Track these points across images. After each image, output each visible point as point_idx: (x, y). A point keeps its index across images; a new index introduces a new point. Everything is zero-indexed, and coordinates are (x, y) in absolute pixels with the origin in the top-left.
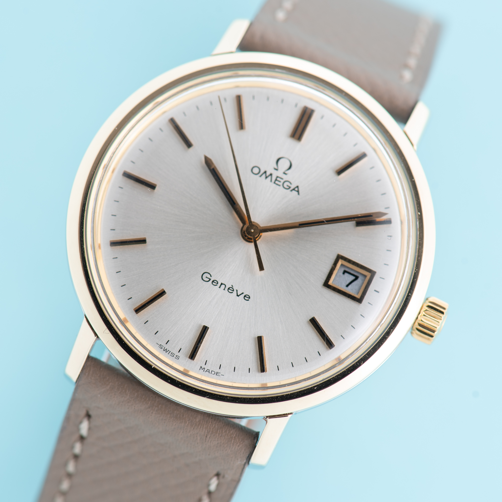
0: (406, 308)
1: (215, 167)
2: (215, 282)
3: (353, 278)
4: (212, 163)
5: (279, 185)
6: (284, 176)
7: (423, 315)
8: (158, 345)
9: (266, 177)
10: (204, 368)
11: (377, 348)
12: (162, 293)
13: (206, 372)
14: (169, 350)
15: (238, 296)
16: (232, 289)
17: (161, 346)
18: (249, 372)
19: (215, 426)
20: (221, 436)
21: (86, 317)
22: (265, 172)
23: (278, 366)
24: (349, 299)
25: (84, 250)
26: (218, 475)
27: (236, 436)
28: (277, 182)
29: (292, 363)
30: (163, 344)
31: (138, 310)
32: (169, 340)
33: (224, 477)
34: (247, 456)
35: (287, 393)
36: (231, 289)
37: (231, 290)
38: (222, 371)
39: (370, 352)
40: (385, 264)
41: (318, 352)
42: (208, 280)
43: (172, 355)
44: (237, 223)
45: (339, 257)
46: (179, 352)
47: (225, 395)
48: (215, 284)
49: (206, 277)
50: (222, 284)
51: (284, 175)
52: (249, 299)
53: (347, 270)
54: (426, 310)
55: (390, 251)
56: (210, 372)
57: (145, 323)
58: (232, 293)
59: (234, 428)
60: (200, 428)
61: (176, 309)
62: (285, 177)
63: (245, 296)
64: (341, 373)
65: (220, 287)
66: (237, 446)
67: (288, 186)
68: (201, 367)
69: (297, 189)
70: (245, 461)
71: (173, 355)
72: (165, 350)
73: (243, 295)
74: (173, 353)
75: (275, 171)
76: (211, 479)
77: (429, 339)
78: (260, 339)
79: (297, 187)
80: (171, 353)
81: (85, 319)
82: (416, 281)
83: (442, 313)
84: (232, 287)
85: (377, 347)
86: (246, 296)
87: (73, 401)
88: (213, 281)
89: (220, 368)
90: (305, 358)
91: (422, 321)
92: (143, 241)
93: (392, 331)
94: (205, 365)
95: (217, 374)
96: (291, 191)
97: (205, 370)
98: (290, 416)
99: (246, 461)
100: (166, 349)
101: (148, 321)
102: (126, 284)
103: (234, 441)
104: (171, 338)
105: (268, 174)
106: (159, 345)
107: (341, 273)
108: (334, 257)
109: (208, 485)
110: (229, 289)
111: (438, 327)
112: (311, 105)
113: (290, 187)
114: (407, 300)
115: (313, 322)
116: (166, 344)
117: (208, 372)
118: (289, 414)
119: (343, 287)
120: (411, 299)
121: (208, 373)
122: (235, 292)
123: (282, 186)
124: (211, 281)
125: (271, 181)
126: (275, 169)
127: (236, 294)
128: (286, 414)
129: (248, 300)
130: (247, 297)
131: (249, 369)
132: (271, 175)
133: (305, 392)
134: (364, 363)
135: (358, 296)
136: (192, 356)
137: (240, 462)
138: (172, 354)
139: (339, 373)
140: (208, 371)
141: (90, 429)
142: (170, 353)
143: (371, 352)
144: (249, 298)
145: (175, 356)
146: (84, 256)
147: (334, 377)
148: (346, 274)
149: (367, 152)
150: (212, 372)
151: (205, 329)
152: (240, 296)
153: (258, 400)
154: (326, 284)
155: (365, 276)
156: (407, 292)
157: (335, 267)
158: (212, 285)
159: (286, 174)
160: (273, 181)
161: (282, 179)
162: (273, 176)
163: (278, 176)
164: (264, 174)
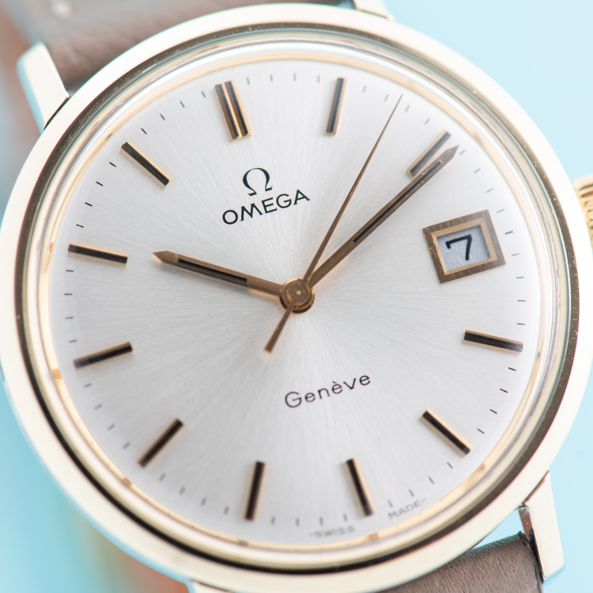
1: (180, 256)
2: (309, 397)
3: (464, 243)
4: (172, 254)
5: (276, 210)
6: (269, 194)
7: (587, 211)
8: (313, 536)
9: (251, 215)
10: (394, 512)
11: (577, 298)
12: (259, 468)
13: (400, 515)
14: (332, 530)
15: (352, 388)
16: (337, 387)
17: (318, 534)
18: (452, 467)
19: (464, 573)
20: (483, 578)
22: (243, 209)
23: (478, 430)
24: (487, 271)
27: (500, 561)
28: (268, 209)
29: (491, 410)
30: (317, 527)
31: (249, 515)
32: (321, 516)
34: (535, 574)
37: (336, 388)
38: (418, 496)
39: (574, 312)
40: (489, 191)
41: (510, 368)
42: (298, 401)
43: (341, 533)
45: (428, 232)
46: (346, 520)
48: (312, 399)
49: (294, 400)
51: (269, 192)
52: (370, 380)
53: (449, 239)
54: (586, 203)
55: (479, 170)
56: (405, 510)
57: (272, 524)
58: (342, 390)
59: (489, 554)
60: (449, 590)
62: (273, 194)
63: (361, 381)
64: (563, 368)
65: (321, 397)
66: (512, 571)
67: (285, 201)
68: (389, 514)
69: (300, 196)
70: (536, 582)
71: (342, 531)
72: (326, 534)
73: (357, 381)
74: (341, 529)
75: (254, 196)
78: (427, 416)
79: (298, 192)
84: (334, 384)
85: (576, 298)
86: (362, 379)
88: (306, 398)
89: (413, 495)
90: (501, 389)
91: (591, 220)
92: (177, 426)
93: (576, 262)
94: (391, 506)
95: (415, 505)
96: (296, 203)
97: (398, 513)
99: (538, 581)
100: (328, 532)
101: (273, 518)
102: (205, 497)
103: (503, 570)
104: (320, 511)
105: (249, 209)
106: (314, 534)
107: (447, 250)
108: (421, 237)
110: (333, 389)
112: (221, 79)
113: (290, 201)
114: (558, 209)
115: (471, 337)
116: (322, 524)
118: (546, 475)
119: (463, 264)
120: (561, 204)
121: (404, 513)
122: (344, 386)
123: (278, 208)
124: (303, 399)
125: (261, 214)
126: (251, 195)
127: (348, 389)
128: (542, 480)
129: (369, 382)
130: (364, 380)
131: (448, 464)
132: (253, 206)
133: (542, 429)
134: (577, 331)
135: (493, 258)
136: (367, 510)
137: (530, 590)
139: (562, 370)
140: (402, 511)
142: (337, 532)
143: (575, 310)
144: (368, 378)
145: (346, 531)
147: (560, 380)
148: (452, 245)
149: (341, 76)
150: (408, 507)
151: (351, 464)
152: (355, 386)
154: (443, 278)
155: (479, 227)
156: (550, 200)
157: (435, 247)
158: (309, 403)
159: (270, 189)
160: (263, 211)
161: (272, 198)
162: (256, 205)
163: (263, 199)
164: (245, 212)
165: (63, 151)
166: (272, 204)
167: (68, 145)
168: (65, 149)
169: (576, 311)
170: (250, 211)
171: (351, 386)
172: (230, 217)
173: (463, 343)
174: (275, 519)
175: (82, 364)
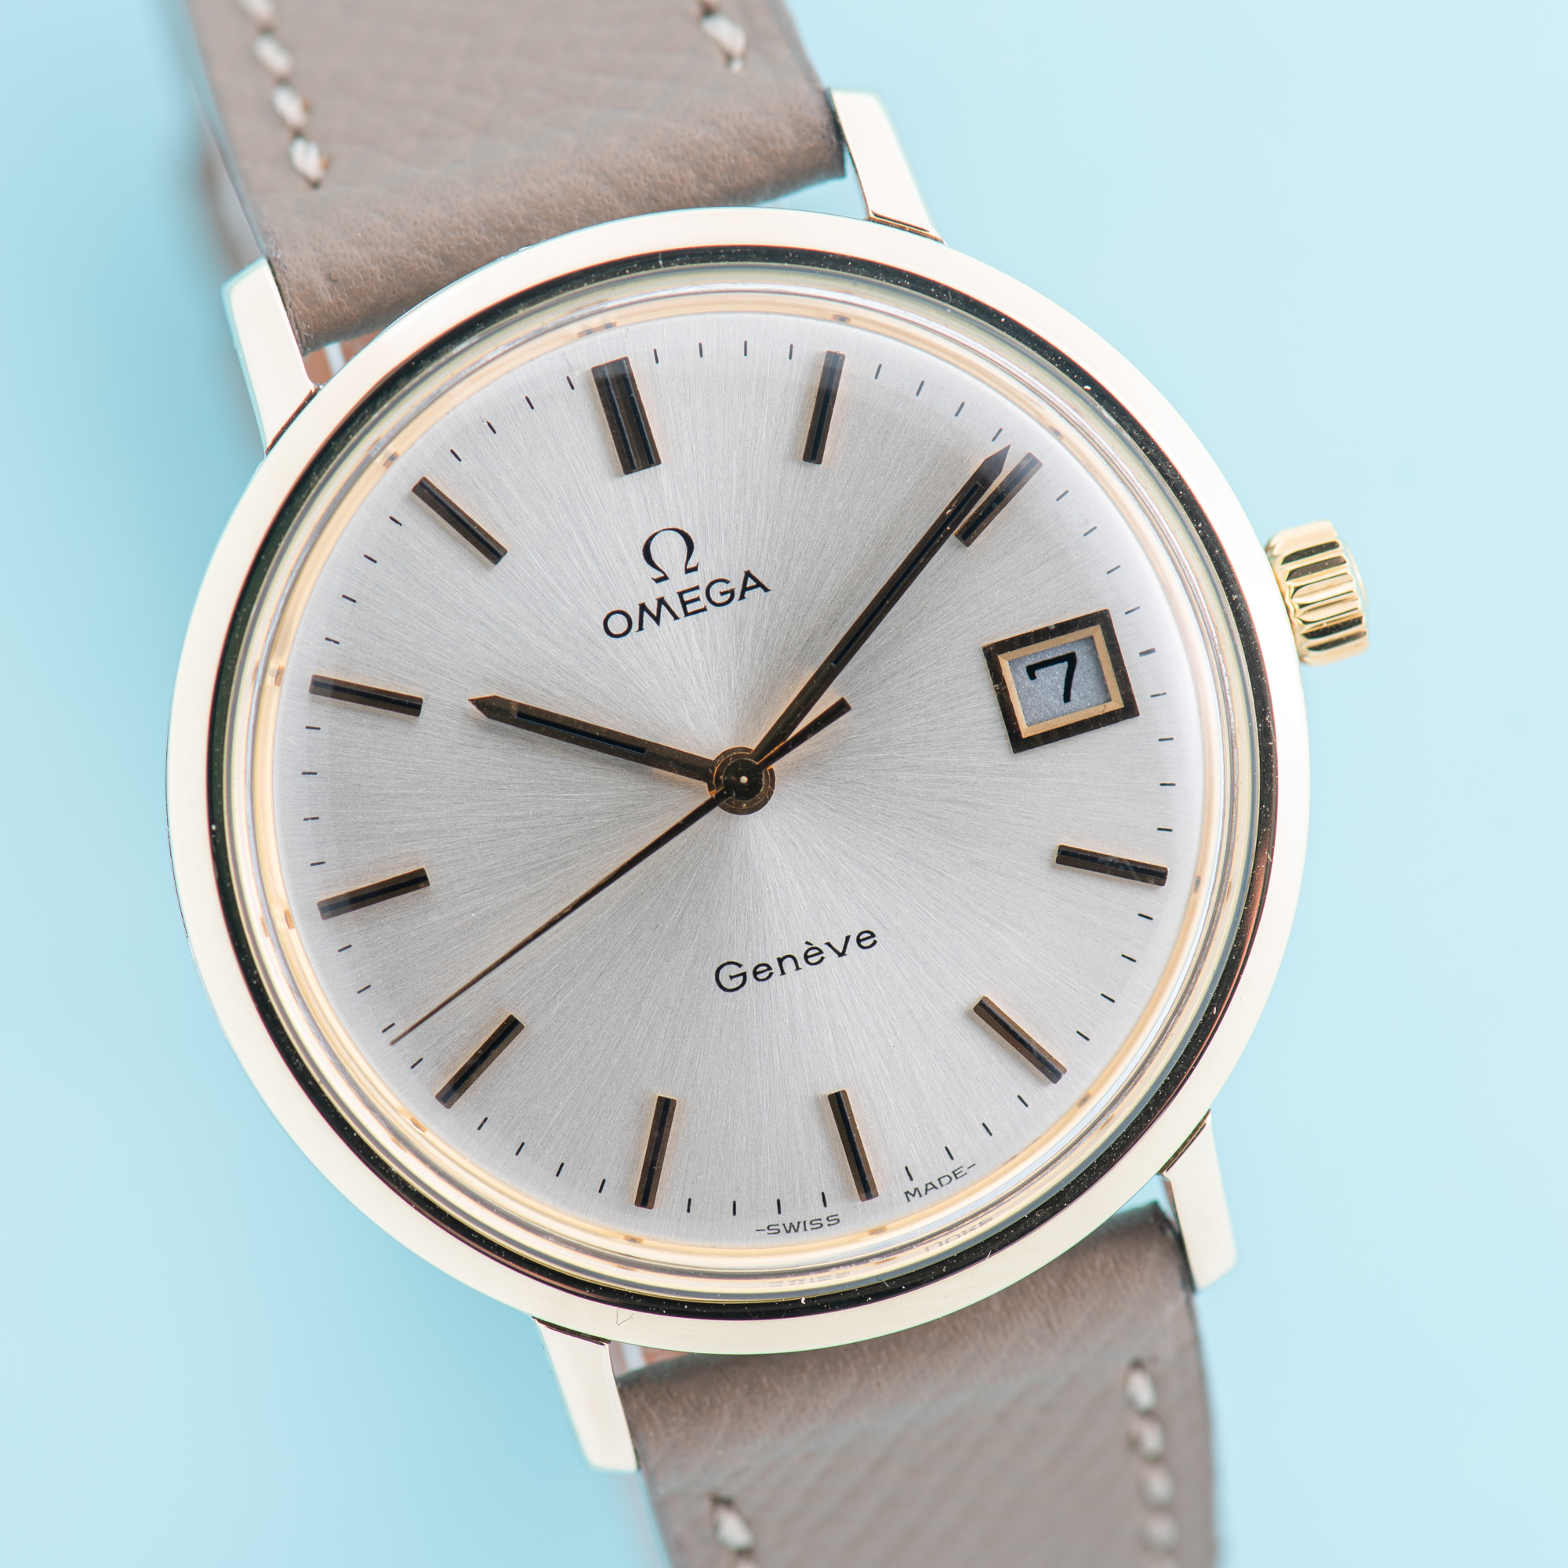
0: (1255, 639)
1: (520, 705)
2: (761, 972)
3: (1062, 667)
4: (507, 702)
5: (704, 609)
6: (694, 579)
8: (762, 1232)
9: (657, 619)
10: (916, 1189)
12: (665, 1109)
13: (926, 1193)
14: (799, 1223)
15: (841, 954)
16: (817, 951)
17: (773, 1230)
18: (1026, 1105)
19: (1049, 1286)
20: (1082, 1295)
21: (540, 1321)
22: (643, 608)
23: (1078, 1032)
24: (1102, 728)
25: (401, 1178)
26: (1137, 1365)
27: (1117, 1262)
28: (690, 608)
29: (1102, 995)
30: (774, 1218)
31: (645, 1197)
32: (778, 1197)
33: (1155, 1358)
34: (1178, 1281)
36: (810, 953)
37: (813, 955)
38: (962, 1159)
39: (1265, 815)
40: (1111, 571)
41: (1140, 915)
42: (740, 979)
43: (815, 1226)
45: (992, 653)
46: (825, 1205)
47: (1024, 1214)
48: (766, 974)
49: (732, 977)
50: (780, 961)
51: (693, 574)
52: (875, 939)
53: (1031, 662)
54: (1297, 589)
55: (1093, 530)
56: (937, 1184)
57: (689, 1211)
58: (822, 958)
61: (730, 1115)
62: (699, 579)
63: (859, 941)
64: (1241, 924)
65: (783, 973)
66: (1138, 1281)
67: (722, 594)
68: (907, 1193)
69: (751, 582)
70: (1182, 1294)
71: (816, 1224)
72: (788, 1229)
73: (853, 941)
74: (816, 1220)
75: (664, 583)
76: (1125, 1384)
78: (985, 1011)
79: (748, 574)
80: (808, 1224)
81: (542, 1327)
82: (1222, 551)
84: (809, 947)
85: (1269, 789)
86: (861, 937)
87: (661, 1508)
88: (755, 973)
89: (952, 1158)
90: (1123, 956)
92: (512, 1027)
93: (1272, 719)
94: (911, 1179)
95: (955, 1175)
96: (742, 597)
97: (922, 1190)
98: (1208, 1120)
99: (1186, 1290)
100: (791, 1225)
101: (690, 1200)
102: (563, 1160)
103: (1121, 1280)
104: (778, 1189)
105: (653, 607)
106: (766, 1229)
107: (1028, 682)
108: (979, 665)
109: (1130, 1402)
110: (806, 957)
112: (605, 353)
113: (732, 592)
114: (1240, 616)
115: (1069, 857)
116: (779, 1212)
117: (931, 1189)
118: (1205, 1118)
119: (1061, 716)
120: (1247, 606)
121: (934, 1189)
122: (827, 951)
123: (709, 606)
124: (750, 976)
125: (676, 618)
126: (658, 580)
127: (835, 955)
128: (1200, 1124)
129: (875, 942)
130: (866, 939)
131: (1019, 1097)
132: (661, 602)
133: (1197, 1041)
135: (1116, 704)
136: (865, 1187)
137: (1172, 1307)
138: (814, 1222)
139: (1238, 928)
140: (930, 1187)
141: (749, 1523)
142: (808, 1226)
143: (1266, 812)
144: (873, 935)
145: (825, 1223)
146: (413, 1191)
147: (1233, 947)
148: (1039, 673)
149: (835, 347)
150: (942, 1180)
151: (838, 1102)
152: (847, 952)
154: (1019, 743)
155: (1090, 640)
156: (1225, 598)
157: (1004, 684)
158: (761, 982)
159: (695, 569)
160: (679, 611)
161: (697, 588)
162: (668, 600)
163: (680, 590)
164: (645, 614)
165: (301, 504)
166: (698, 599)
167: (310, 492)
168: (304, 500)
169: (1269, 814)
170: (655, 612)
171: (841, 951)
173: (1055, 868)
174: (692, 1202)
175: (334, 908)
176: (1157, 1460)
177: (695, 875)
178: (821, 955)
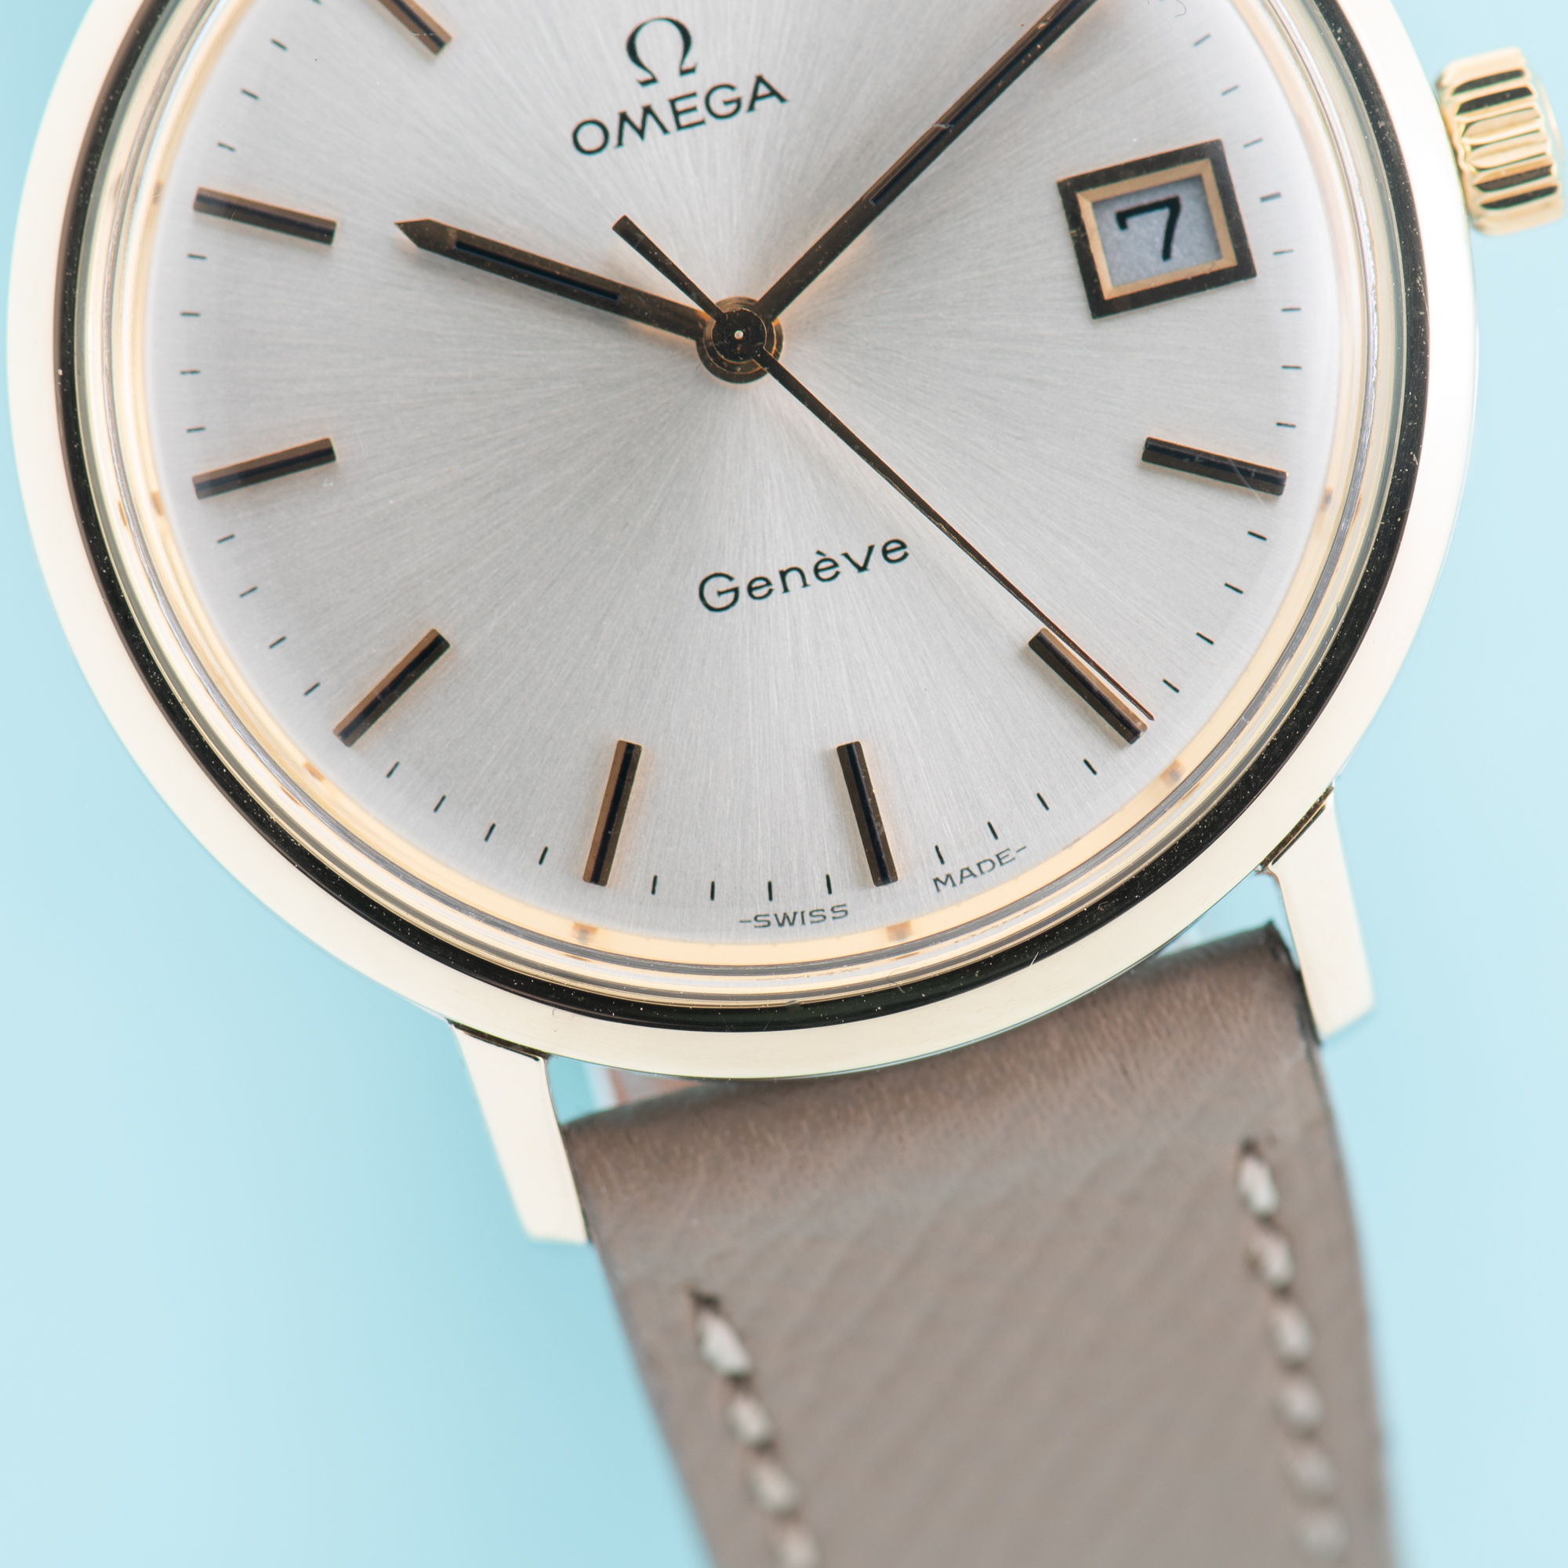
0: (1405, 178)
1: (460, 233)
2: (758, 587)
3: (1163, 214)
4: (442, 228)
5: (702, 123)
6: (691, 83)
7: (1468, 148)
8: (748, 924)
9: (641, 132)
10: (949, 876)
11: (1420, 372)
12: (628, 758)
13: (961, 882)
14: (795, 914)
15: (862, 568)
16: (829, 564)
17: (762, 922)
18: (1094, 772)
20: (1169, 1034)
21: (458, 1026)
22: (624, 118)
23: (1165, 682)
24: (1208, 291)
25: (282, 829)
26: (1249, 1148)
27: (1214, 993)
28: (684, 120)
29: (1199, 634)
30: (763, 907)
31: (598, 872)
32: (770, 879)
33: (1272, 1140)
35: (1267, 743)
36: (822, 566)
37: (825, 568)
38: (1008, 838)
39: (1411, 405)
40: (1226, 92)
41: (1251, 533)
42: (731, 596)
43: (816, 919)
44: (672, 346)
45: (1070, 190)
46: (830, 892)
47: (1084, 907)
48: (764, 591)
49: (720, 593)
51: (690, 77)
52: (907, 550)
53: (1123, 206)
54: (1468, 125)
55: (1206, 38)
56: (976, 871)
57: (653, 892)
58: (837, 574)
60: (1084, 1060)
61: (711, 770)
62: (697, 83)
63: (885, 552)
64: (1376, 543)
65: (786, 590)
66: (1242, 1019)
67: (727, 103)
68: (936, 880)
69: (764, 90)
70: (1302, 1045)
71: (818, 916)
72: (781, 921)
73: (877, 553)
74: (817, 910)
75: (652, 87)
76: (1235, 1177)
77: (1548, 205)
78: (1042, 649)
79: (760, 80)
80: (807, 915)
81: (460, 1033)
82: (1366, 65)
83: (1524, 92)
84: (820, 557)
85: (1417, 371)
86: (888, 548)
87: (625, 1299)
88: (750, 589)
89: (996, 837)
90: (1227, 585)
91: (1480, 170)
92: (434, 648)
93: (1424, 282)
94: (942, 861)
95: (1000, 860)
96: (751, 108)
97: (957, 878)
98: (1329, 802)
99: (1307, 1042)
100: (785, 916)
101: (655, 878)
102: (494, 821)
103: (1220, 1017)
104: (769, 868)
105: (636, 117)
106: (753, 919)
107: (1117, 232)
108: (1053, 203)
109: (1244, 1202)
110: (817, 571)
111: (1548, 149)
113: (738, 101)
114: (1388, 148)
115: (1158, 454)
116: (771, 898)
117: (968, 877)
118: (1324, 797)
119: (1156, 271)
120: (1396, 136)
121: (972, 877)
122: (844, 564)
123: (709, 119)
124: (743, 592)
125: (665, 131)
126: (645, 83)
127: (855, 570)
128: (1316, 806)
129: (905, 555)
130: (894, 550)
131: (1086, 762)
132: (648, 110)
133: (1315, 692)
134: (1418, 452)
135: (1228, 260)
136: (882, 869)
137: (1289, 1060)
138: (815, 914)
139: (1372, 548)
140: (966, 873)
141: (743, 1337)
142: (807, 919)
143: (1412, 400)
144: (903, 546)
145: (829, 914)
146: (296, 846)
147: (1365, 573)
148: (1133, 222)
150: (982, 865)
151: (851, 758)
152: (870, 566)
153: (1197, 839)
154: (1101, 307)
155: (1197, 179)
157: (1083, 229)
158: (757, 601)
159: (692, 70)
160: (670, 124)
161: (693, 95)
162: (656, 109)
163: (673, 96)
164: (627, 127)
166: (694, 109)
169: (1417, 402)
170: (638, 123)
171: (861, 564)
172: (591, 137)
173: (1141, 468)
174: (659, 880)
175: (214, 485)
176: (1284, 1292)
177: (677, 460)
178: (836, 569)
